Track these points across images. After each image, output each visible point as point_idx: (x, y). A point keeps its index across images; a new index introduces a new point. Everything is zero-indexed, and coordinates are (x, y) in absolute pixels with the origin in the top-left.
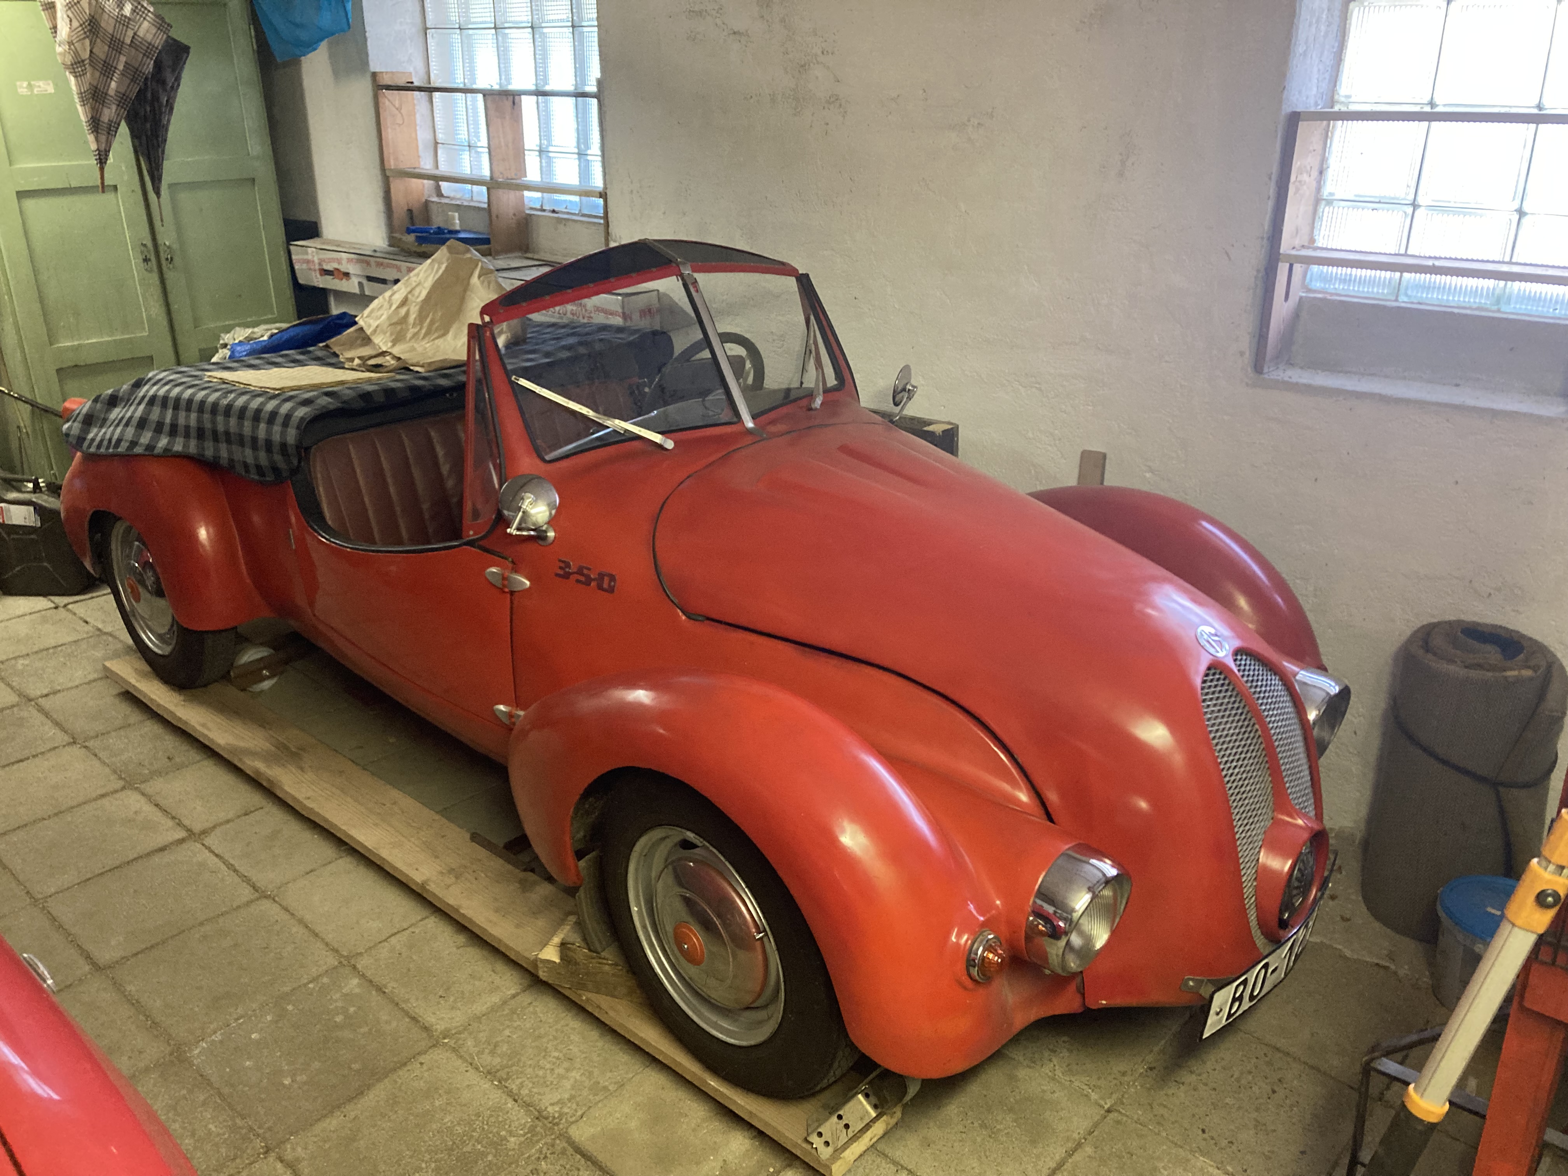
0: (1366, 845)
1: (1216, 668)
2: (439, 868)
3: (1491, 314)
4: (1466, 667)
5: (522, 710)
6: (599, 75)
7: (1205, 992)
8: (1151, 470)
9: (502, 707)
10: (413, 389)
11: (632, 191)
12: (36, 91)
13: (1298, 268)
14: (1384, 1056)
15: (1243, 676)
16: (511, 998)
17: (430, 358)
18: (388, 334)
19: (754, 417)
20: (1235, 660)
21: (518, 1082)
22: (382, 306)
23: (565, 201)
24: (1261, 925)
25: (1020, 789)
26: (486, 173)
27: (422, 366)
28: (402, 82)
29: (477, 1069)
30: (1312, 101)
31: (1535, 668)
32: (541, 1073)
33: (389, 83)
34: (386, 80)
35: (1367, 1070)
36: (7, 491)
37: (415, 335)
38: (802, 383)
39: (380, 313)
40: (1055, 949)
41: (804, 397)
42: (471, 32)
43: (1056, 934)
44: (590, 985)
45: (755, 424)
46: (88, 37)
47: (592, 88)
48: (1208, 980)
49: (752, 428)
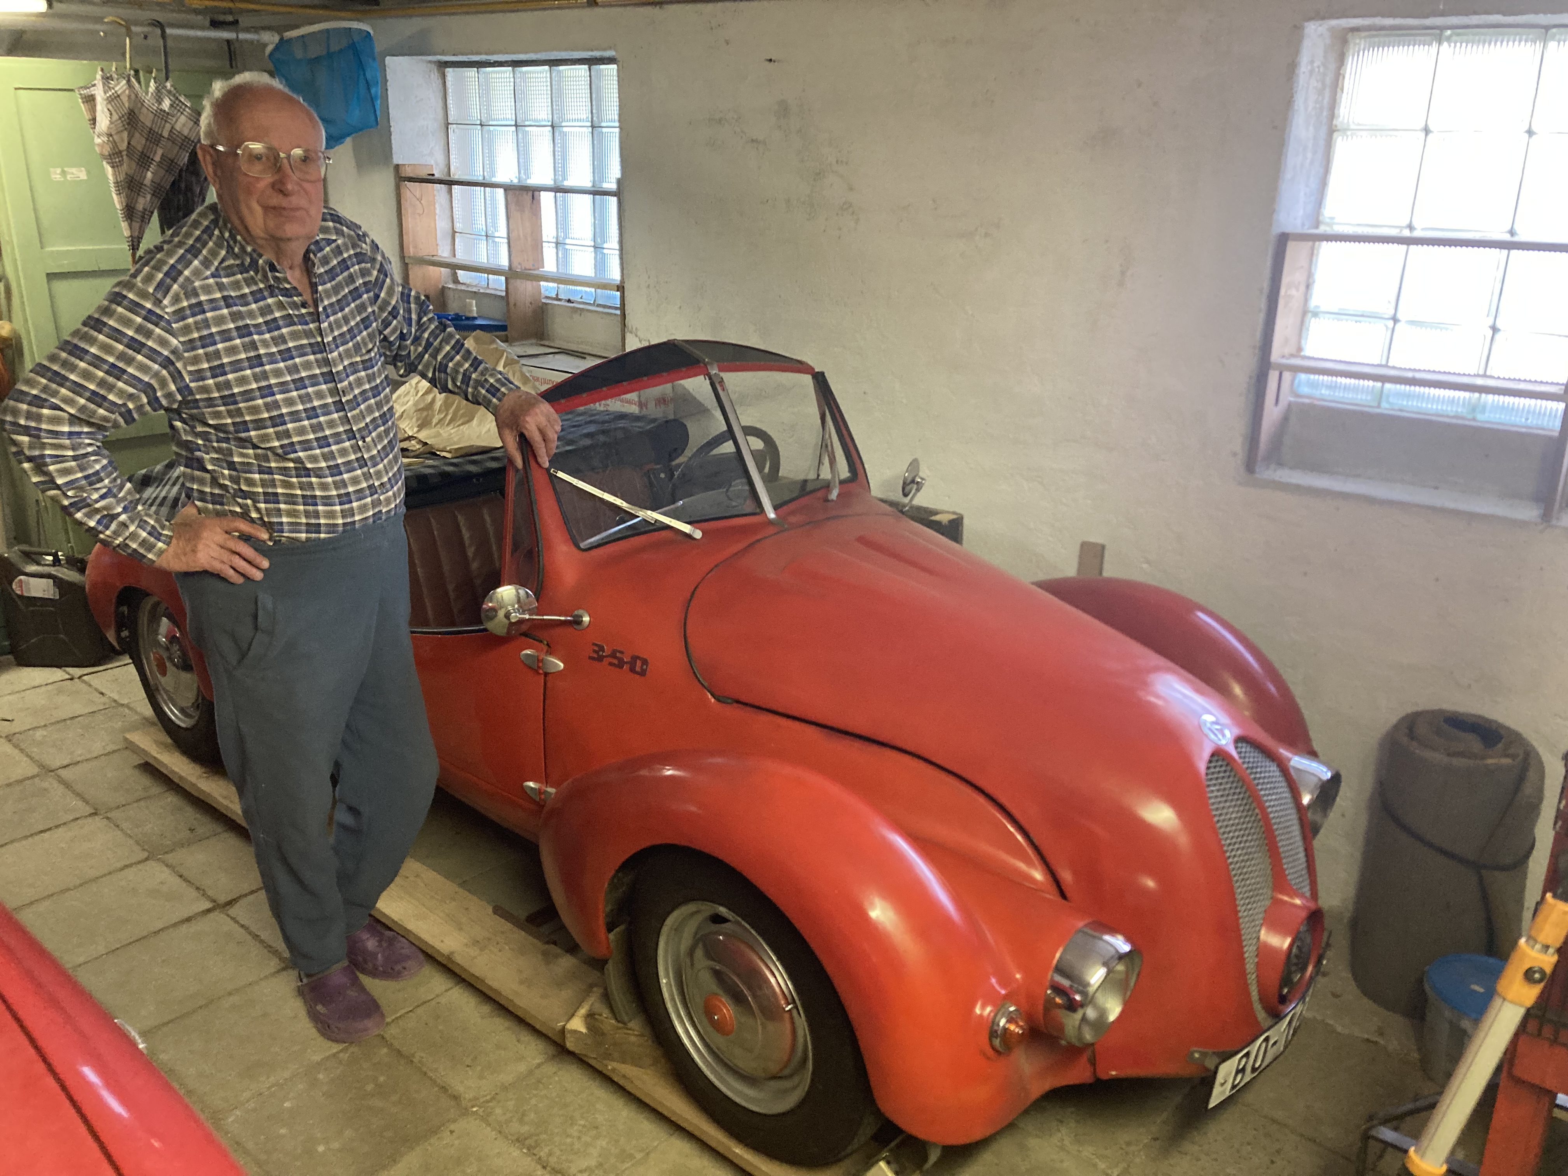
0: (1355, 924)
1: (1219, 754)
2: (465, 941)
3: (1467, 423)
4: (1449, 755)
5: (552, 787)
6: (619, 176)
7: (1210, 1064)
8: (1148, 562)
9: (531, 784)
10: (445, 475)
11: (649, 286)
12: (69, 177)
13: (1287, 375)
14: (1381, 1124)
15: (1244, 763)
16: (536, 1068)
17: (455, 444)
18: (414, 420)
19: (776, 508)
20: (1236, 748)
21: (546, 1150)
22: (408, 393)
23: (581, 291)
24: (1261, 1000)
25: (1036, 869)
26: (504, 261)
27: (449, 452)
28: (423, 174)
29: (506, 1137)
30: (1299, 222)
31: (1513, 757)
32: (569, 1140)
33: (411, 175)
34: (409, 172)
35: (1366, 1137)
36: (27, 563)
37: (440, 421)
38: (818, 475)
39: (406, 399)
40: (1071, 1021)
41: (821, 488)
42: (492, 128)
43: (1072, 1006)
44: (616, 1055)
45: (776, 514)
46: (126, 129)
47: (612, 186)
48: (1214, 1053)
49: (773, 519)
